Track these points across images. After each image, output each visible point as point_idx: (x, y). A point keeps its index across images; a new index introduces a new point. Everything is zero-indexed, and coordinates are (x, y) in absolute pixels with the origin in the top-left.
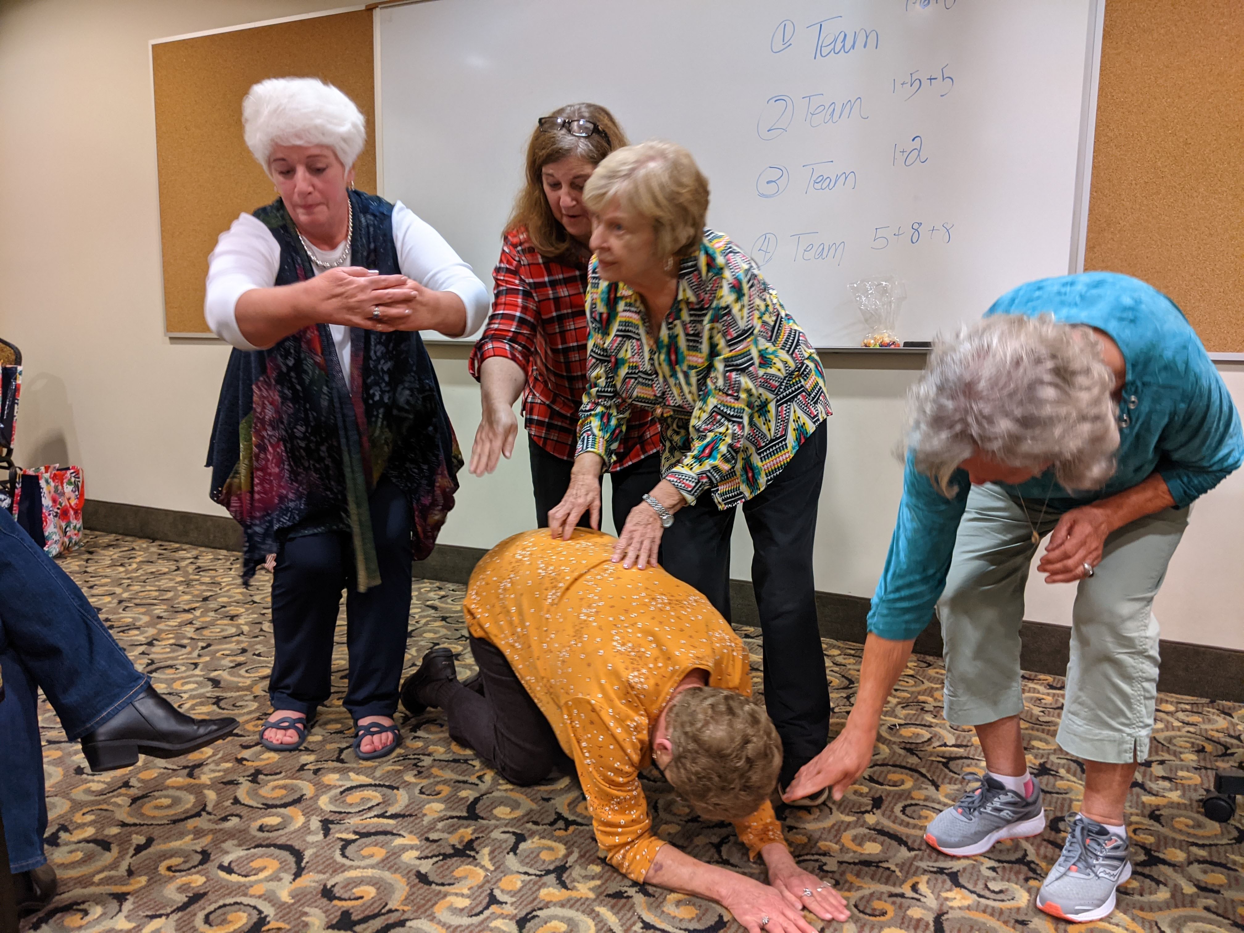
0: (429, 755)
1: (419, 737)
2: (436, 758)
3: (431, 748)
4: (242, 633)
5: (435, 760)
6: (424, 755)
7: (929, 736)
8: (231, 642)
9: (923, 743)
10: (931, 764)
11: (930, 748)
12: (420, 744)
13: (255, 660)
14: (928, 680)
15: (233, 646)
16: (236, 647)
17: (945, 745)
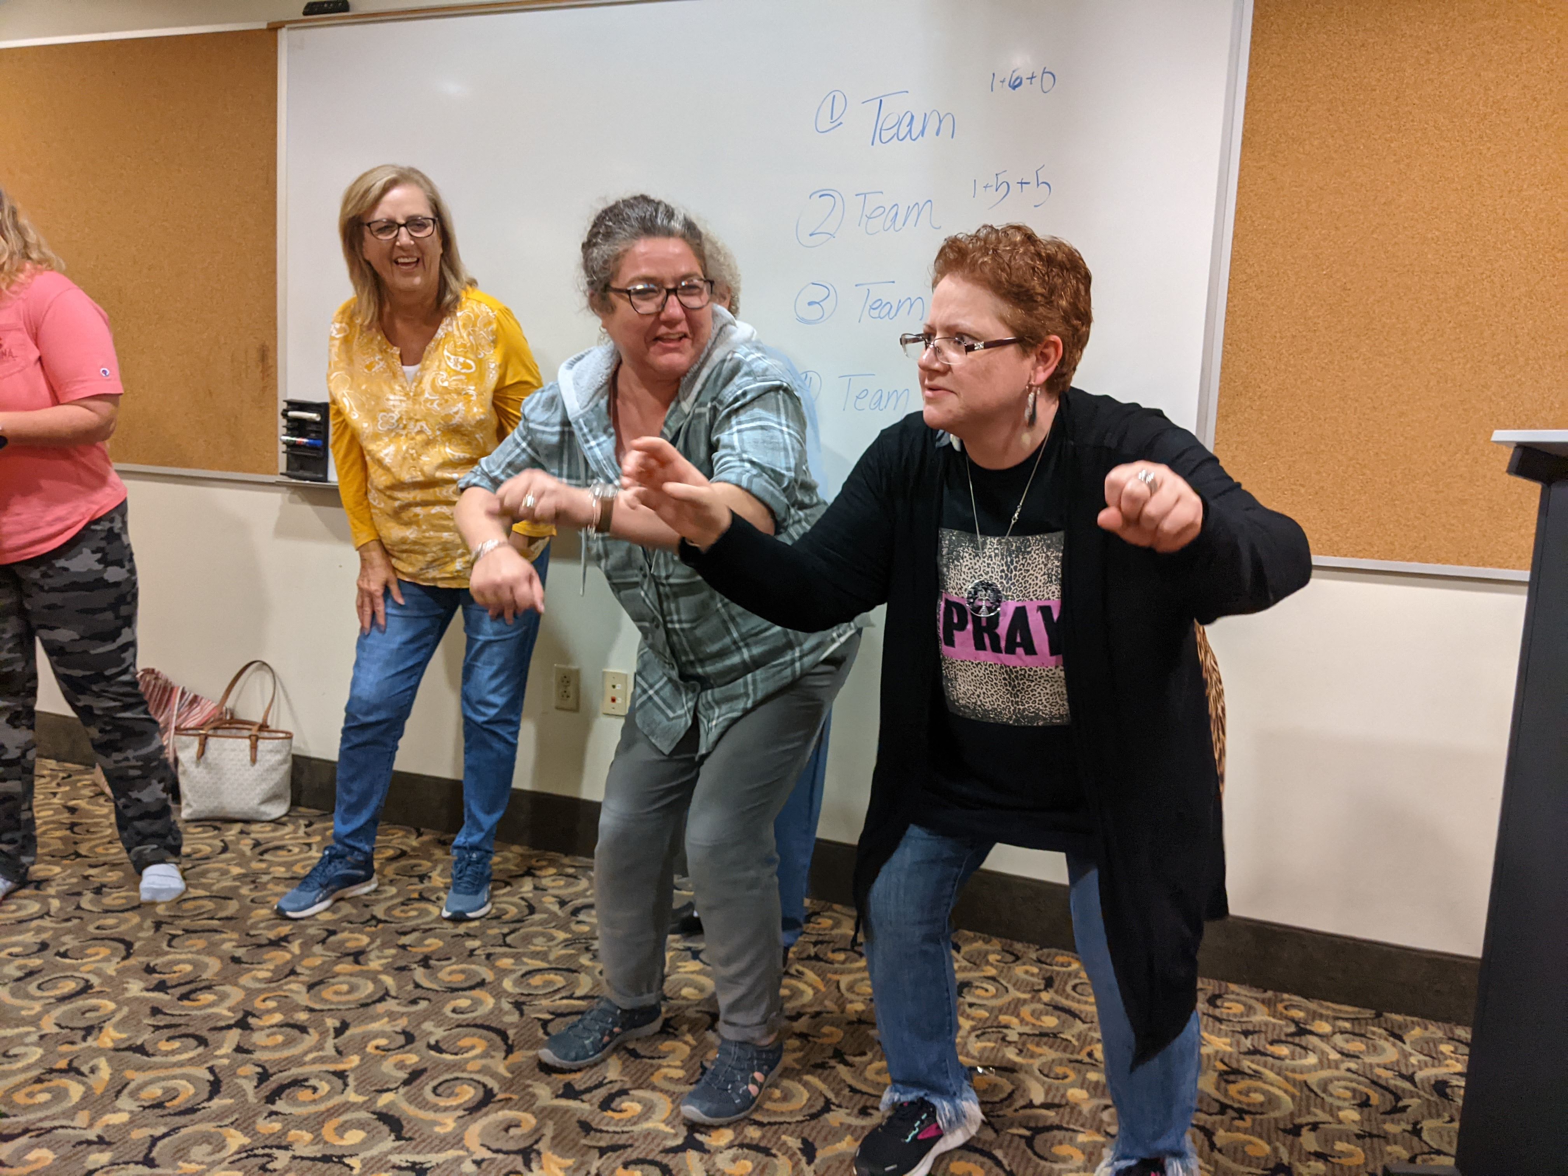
0: (286, 1148)
1: (276, 1113)
2: (297, 1154)
3: (293, 1133)
4: (48, 914)
5: (294, 1158)
6: (279, 1147)
7: (1008, 1088)
8: (28, 931)
9: (1002, 1101)
10: (1011, 1142)
11: (1009, 1112)
12: (276, 1126)
13: (56, 967)
14: (1014, 985)
15: (29, 938)
16: (34, 940)
17: (1030, 1105)
